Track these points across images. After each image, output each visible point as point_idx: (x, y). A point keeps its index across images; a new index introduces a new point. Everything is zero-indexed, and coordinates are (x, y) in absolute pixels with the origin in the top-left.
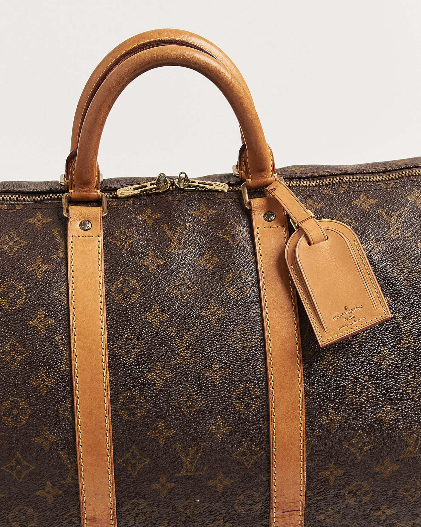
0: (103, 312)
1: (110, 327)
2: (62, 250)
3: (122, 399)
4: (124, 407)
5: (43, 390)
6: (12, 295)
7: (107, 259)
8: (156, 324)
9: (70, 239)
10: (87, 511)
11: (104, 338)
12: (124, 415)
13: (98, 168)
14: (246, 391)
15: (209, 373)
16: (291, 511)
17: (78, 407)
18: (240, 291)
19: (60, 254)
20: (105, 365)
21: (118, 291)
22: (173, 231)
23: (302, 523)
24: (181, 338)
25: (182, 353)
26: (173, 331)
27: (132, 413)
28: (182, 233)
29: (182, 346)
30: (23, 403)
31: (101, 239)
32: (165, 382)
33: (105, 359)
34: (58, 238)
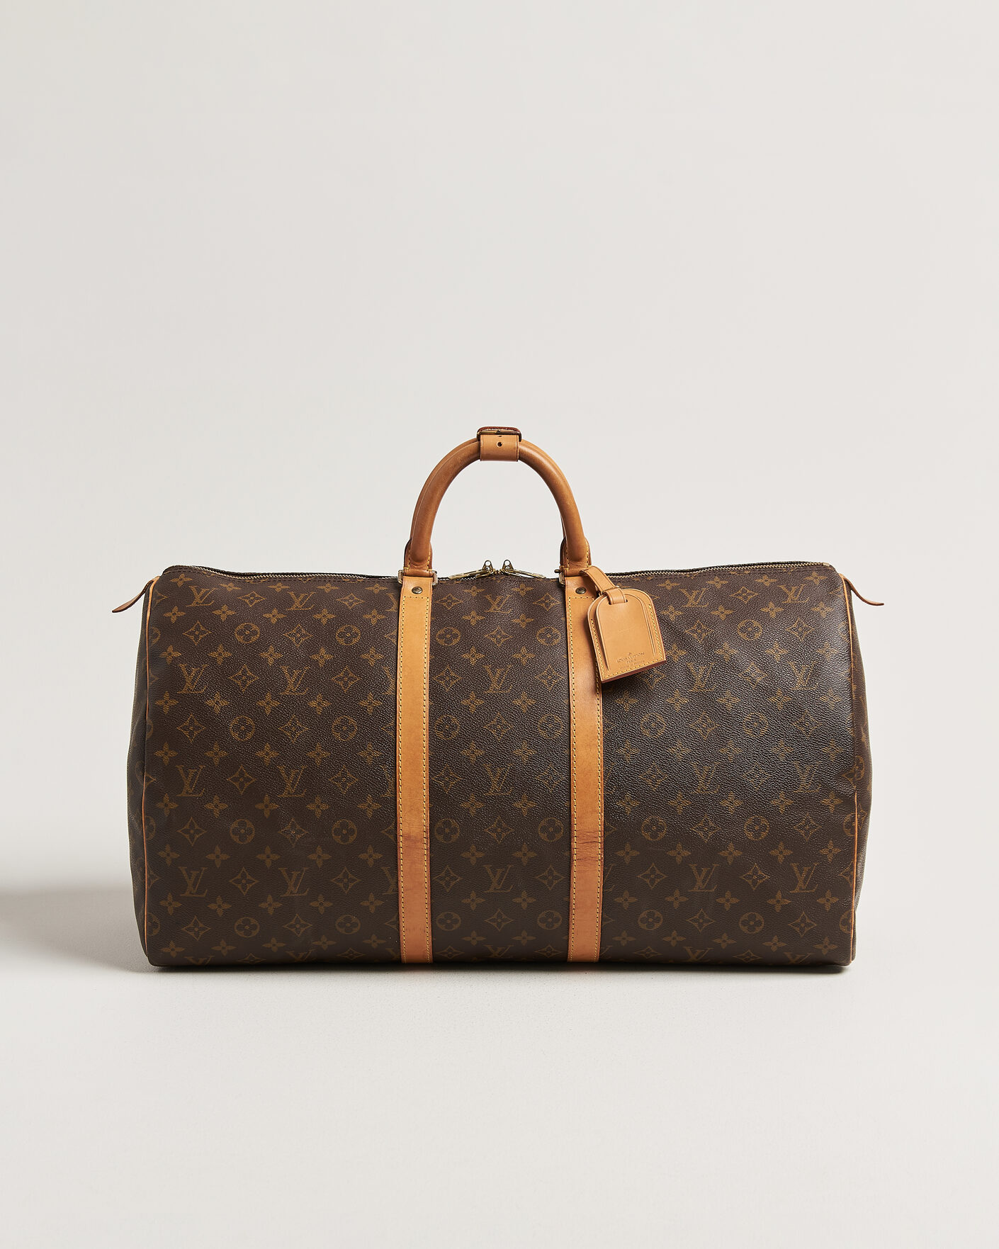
0: (428, 651)
1: (433, 664)
2: (395, 606)
3: (439, 720)
4: (440, 727)
5: (370, 710)
6: (348, 635)
7: (433, 614)
8: (473, 662)
9: (403, 598)
10: (403, 829)
11: (427, 671)
12: (441, 735)
13: (431, 549)
14: (550, 720)
15: (518, 702)
16: (591, 842)
17: (400, 726)
18: (549, 641)
19: (393, 609)
20: (426, 692)
21: (441, 637)
22: (494, 599)
23: (602, 858)
24: (494, 673)
25: (494, 685)
26: (487, 668)
27: (447, 734)
28: (501, 601)
29: (494, 679)
30: (352, 721)
31: (429, 600)
32: (478, 708)
33: (426, 686)
34: (393, 599)
